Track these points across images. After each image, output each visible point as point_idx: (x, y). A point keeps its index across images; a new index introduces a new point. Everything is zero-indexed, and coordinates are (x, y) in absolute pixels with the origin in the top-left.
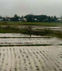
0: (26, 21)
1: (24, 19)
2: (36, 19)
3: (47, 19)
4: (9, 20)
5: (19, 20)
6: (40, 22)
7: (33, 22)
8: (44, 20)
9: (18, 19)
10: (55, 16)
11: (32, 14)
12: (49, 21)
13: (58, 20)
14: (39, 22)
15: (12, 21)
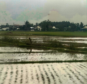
0: (40, 30)
1: (38, 27)
2: (54, 27)
3: (69, 27)
4: (18, 29)
5: (31, 29)
6: (60, 31)
7: (50, 31)
8: (65, 28)
9: (29, 28)
10: (81, 22)
11: (49, 20)
12: (72, 30)
13: (84, 28)
14: (58, 31)
15: (22, 30)
